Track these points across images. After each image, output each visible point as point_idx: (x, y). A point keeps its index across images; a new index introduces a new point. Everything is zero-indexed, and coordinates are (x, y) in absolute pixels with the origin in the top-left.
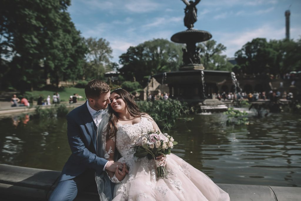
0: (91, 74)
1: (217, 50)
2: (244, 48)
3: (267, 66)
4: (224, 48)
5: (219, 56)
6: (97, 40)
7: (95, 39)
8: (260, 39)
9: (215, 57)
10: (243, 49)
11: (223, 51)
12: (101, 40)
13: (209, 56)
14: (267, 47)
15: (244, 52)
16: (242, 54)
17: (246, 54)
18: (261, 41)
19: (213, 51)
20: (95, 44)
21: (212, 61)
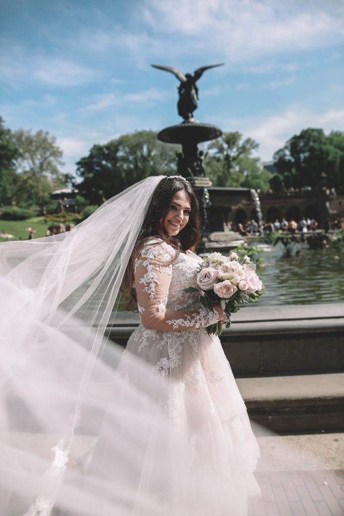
0: (25, 196)
1: (243, 150)
2: (288, 145)
3: (324, 175)
4: (255, 146)
5: (248, 159)
6: (33, 133)
7: (28, 132)
8: (313, 130)
9: (242, 160)
10: (286, 147)
11: (253, 151)
12: (39, 133)
13: (231, 159)
14: (325, 144)
15: (288, 152)
16: (285, 155)
17: (292, 155)
18: (315, 134)
19: (238, 150)
20: (30, 141)
21: (237, 168)
